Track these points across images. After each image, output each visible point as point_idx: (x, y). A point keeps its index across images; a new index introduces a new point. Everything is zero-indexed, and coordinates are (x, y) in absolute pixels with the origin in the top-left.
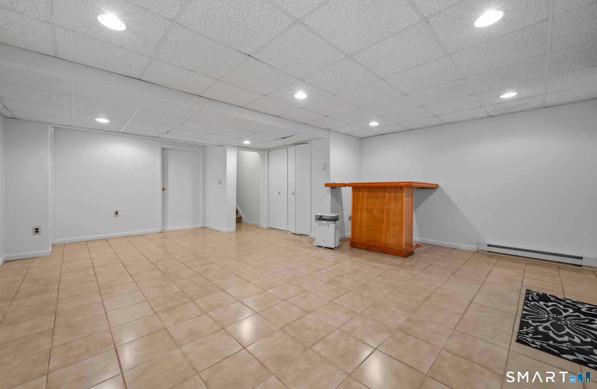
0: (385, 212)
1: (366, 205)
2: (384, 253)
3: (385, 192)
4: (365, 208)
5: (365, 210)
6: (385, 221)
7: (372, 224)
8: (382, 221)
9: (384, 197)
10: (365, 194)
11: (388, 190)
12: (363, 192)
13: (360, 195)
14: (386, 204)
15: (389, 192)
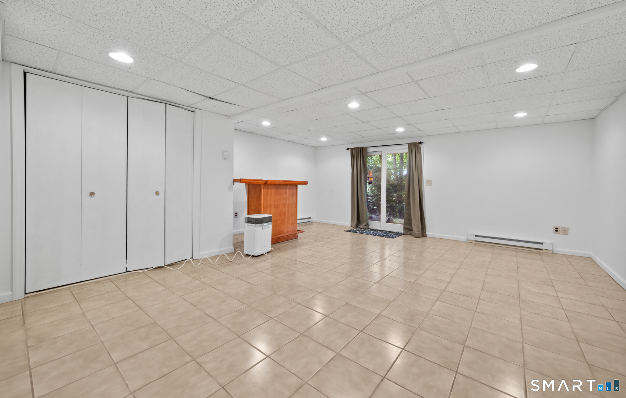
0: (287, 206)
1: (274, 202)
2: (287, 240)
3: (287, 189)
4: (273, 204)
5: (273, 207)
6: (287, 213)
7: (279, 218)
8: (285, 214)
9: (286, 193)
10: (273, 191)
11: (288, 187)
12: (271, 189)
13: (269, 192)
14: (287, 199)
15: (289, 189)
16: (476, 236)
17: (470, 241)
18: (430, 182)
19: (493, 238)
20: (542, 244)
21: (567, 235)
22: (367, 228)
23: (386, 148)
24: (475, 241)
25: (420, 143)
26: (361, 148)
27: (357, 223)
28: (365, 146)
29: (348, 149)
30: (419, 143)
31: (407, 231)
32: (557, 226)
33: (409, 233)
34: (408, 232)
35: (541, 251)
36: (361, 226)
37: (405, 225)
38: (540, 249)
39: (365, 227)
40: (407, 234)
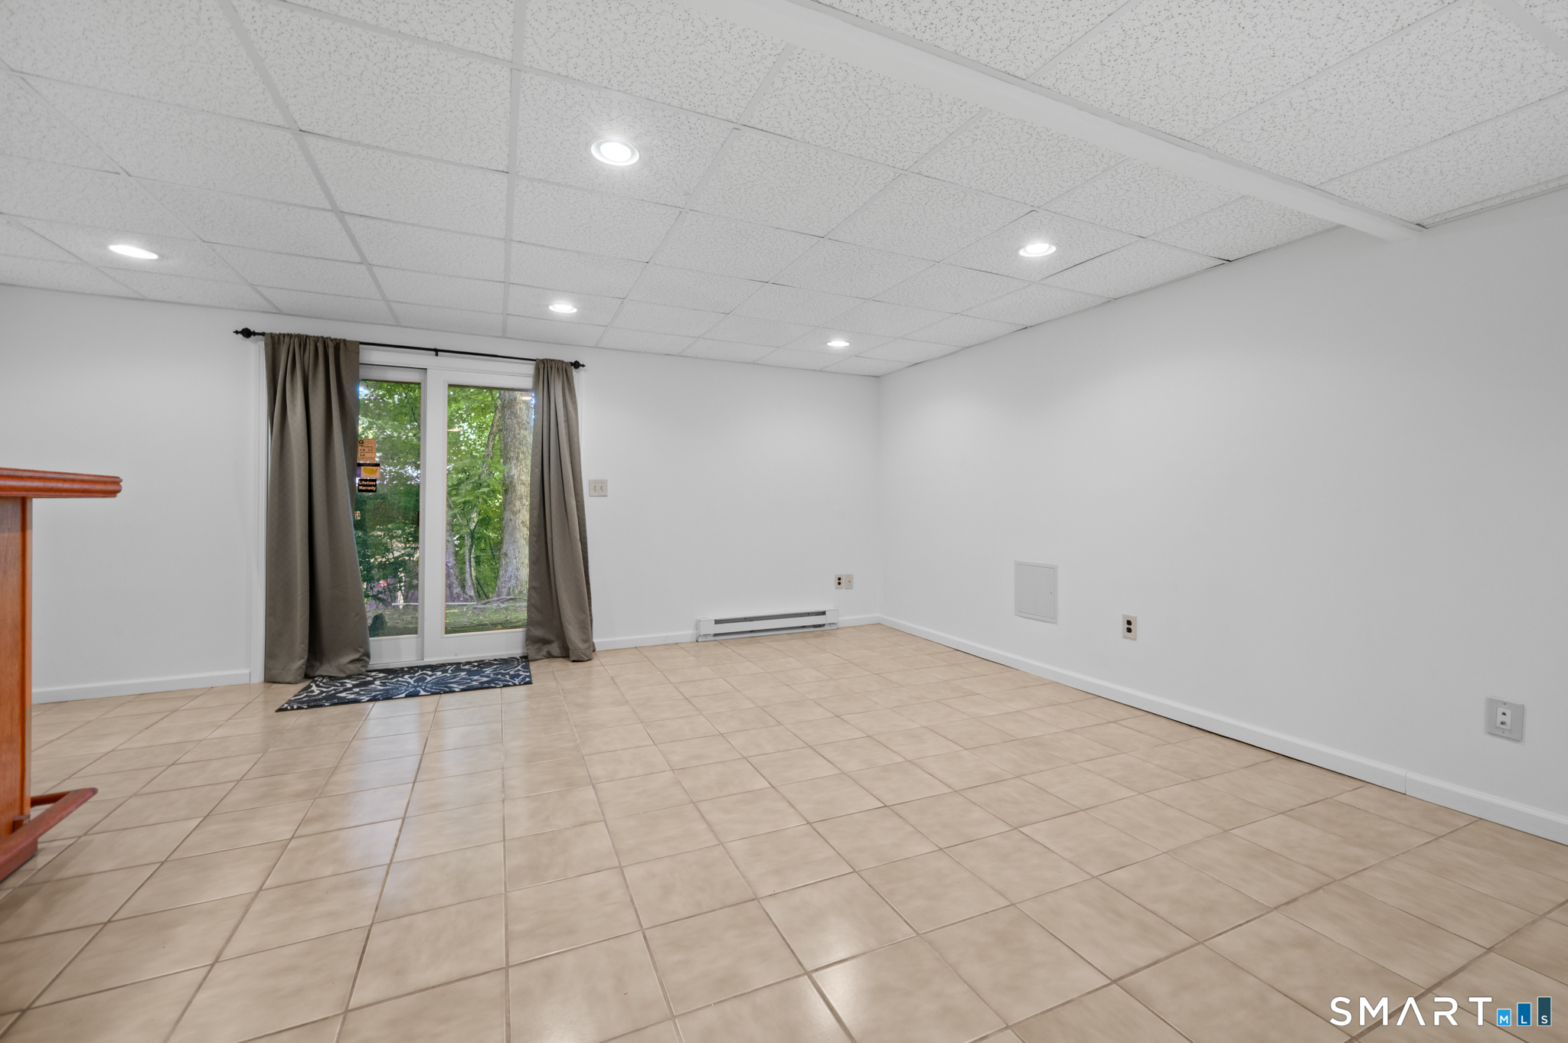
16: (717, 622)
17: (704, 639)
18: (600, 488)
19: (745, 620)
20: (823, 613)
21: (852, 588)
22: (364, 670)
23: (443, 359)
24: (715, 635)
25: (577, 365)
26: (330, 343)
27: (308, 660)
28: (349, 338)
29: (247, 333)
30: (572, 364)
31: (536, 647)
32: (840, 573)
33: (544, 653)
34: (539, 650)
35: (823, 629)
36: (327, 669)
37: (531, 629)
38: (820, 626)
39: (354, 668)
40: (539, 657)
